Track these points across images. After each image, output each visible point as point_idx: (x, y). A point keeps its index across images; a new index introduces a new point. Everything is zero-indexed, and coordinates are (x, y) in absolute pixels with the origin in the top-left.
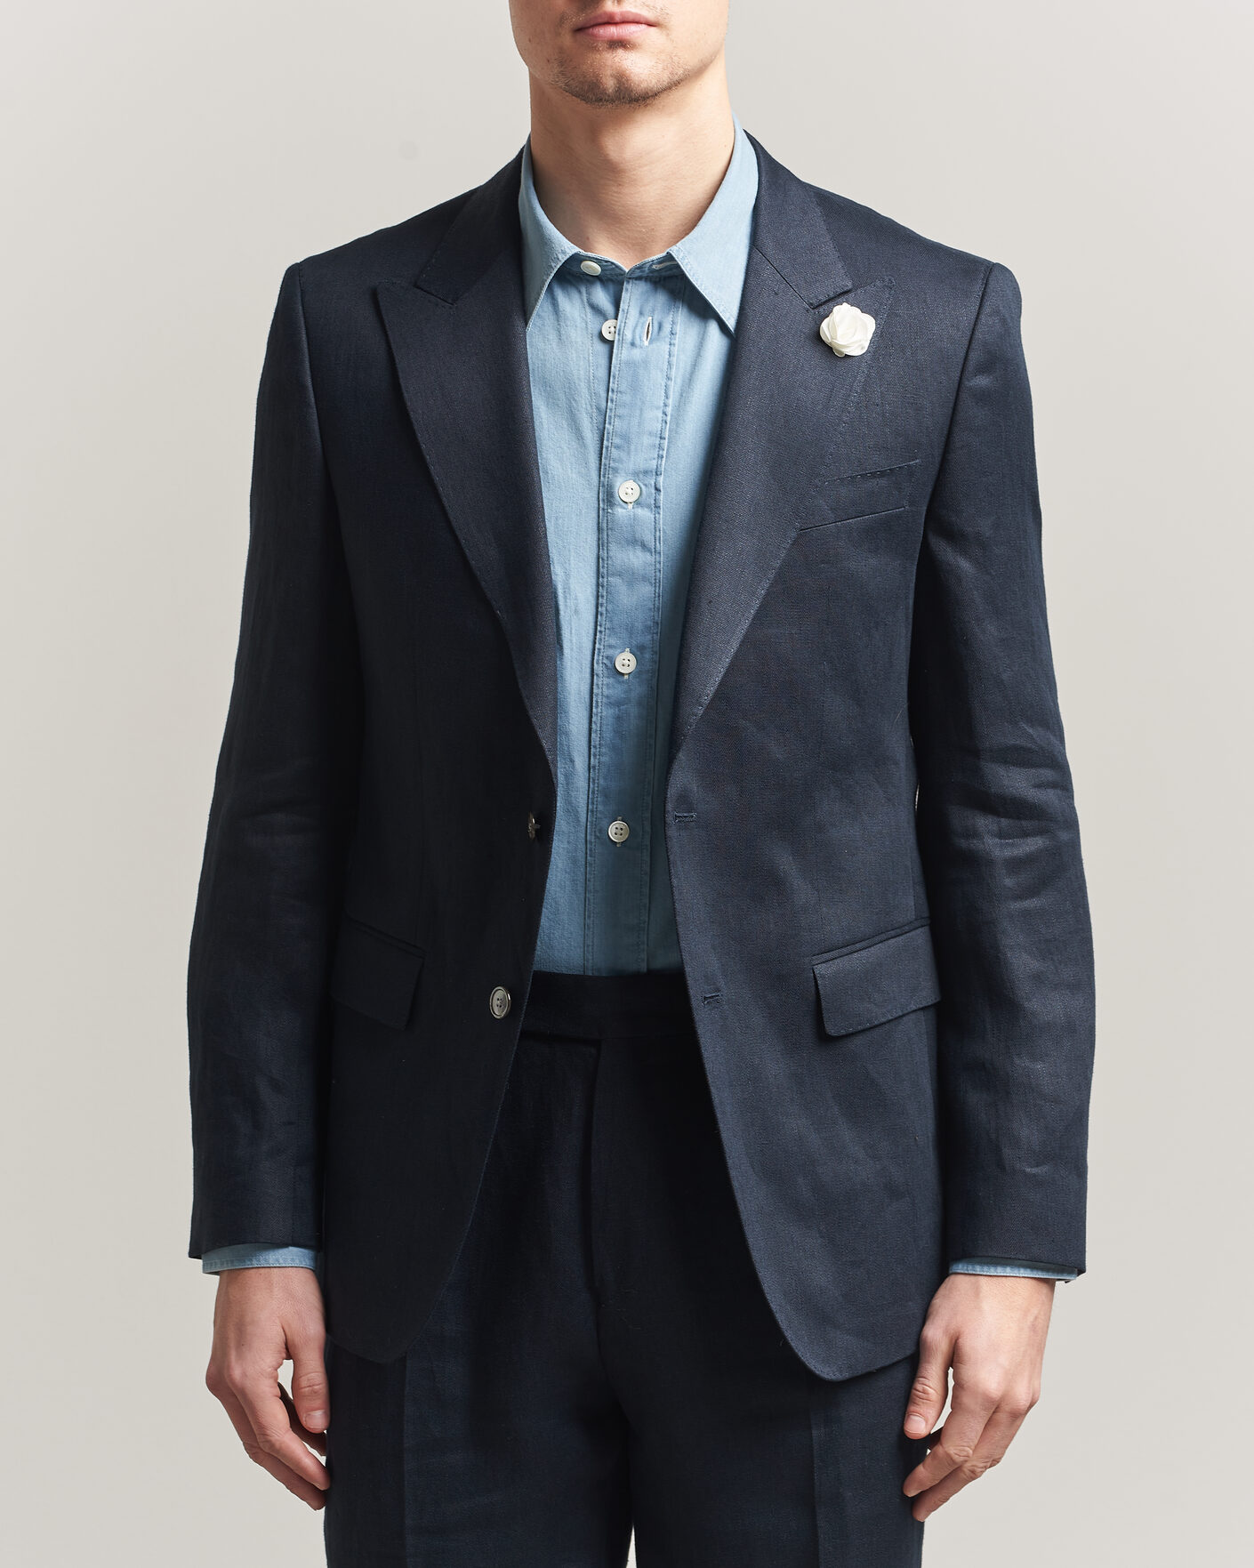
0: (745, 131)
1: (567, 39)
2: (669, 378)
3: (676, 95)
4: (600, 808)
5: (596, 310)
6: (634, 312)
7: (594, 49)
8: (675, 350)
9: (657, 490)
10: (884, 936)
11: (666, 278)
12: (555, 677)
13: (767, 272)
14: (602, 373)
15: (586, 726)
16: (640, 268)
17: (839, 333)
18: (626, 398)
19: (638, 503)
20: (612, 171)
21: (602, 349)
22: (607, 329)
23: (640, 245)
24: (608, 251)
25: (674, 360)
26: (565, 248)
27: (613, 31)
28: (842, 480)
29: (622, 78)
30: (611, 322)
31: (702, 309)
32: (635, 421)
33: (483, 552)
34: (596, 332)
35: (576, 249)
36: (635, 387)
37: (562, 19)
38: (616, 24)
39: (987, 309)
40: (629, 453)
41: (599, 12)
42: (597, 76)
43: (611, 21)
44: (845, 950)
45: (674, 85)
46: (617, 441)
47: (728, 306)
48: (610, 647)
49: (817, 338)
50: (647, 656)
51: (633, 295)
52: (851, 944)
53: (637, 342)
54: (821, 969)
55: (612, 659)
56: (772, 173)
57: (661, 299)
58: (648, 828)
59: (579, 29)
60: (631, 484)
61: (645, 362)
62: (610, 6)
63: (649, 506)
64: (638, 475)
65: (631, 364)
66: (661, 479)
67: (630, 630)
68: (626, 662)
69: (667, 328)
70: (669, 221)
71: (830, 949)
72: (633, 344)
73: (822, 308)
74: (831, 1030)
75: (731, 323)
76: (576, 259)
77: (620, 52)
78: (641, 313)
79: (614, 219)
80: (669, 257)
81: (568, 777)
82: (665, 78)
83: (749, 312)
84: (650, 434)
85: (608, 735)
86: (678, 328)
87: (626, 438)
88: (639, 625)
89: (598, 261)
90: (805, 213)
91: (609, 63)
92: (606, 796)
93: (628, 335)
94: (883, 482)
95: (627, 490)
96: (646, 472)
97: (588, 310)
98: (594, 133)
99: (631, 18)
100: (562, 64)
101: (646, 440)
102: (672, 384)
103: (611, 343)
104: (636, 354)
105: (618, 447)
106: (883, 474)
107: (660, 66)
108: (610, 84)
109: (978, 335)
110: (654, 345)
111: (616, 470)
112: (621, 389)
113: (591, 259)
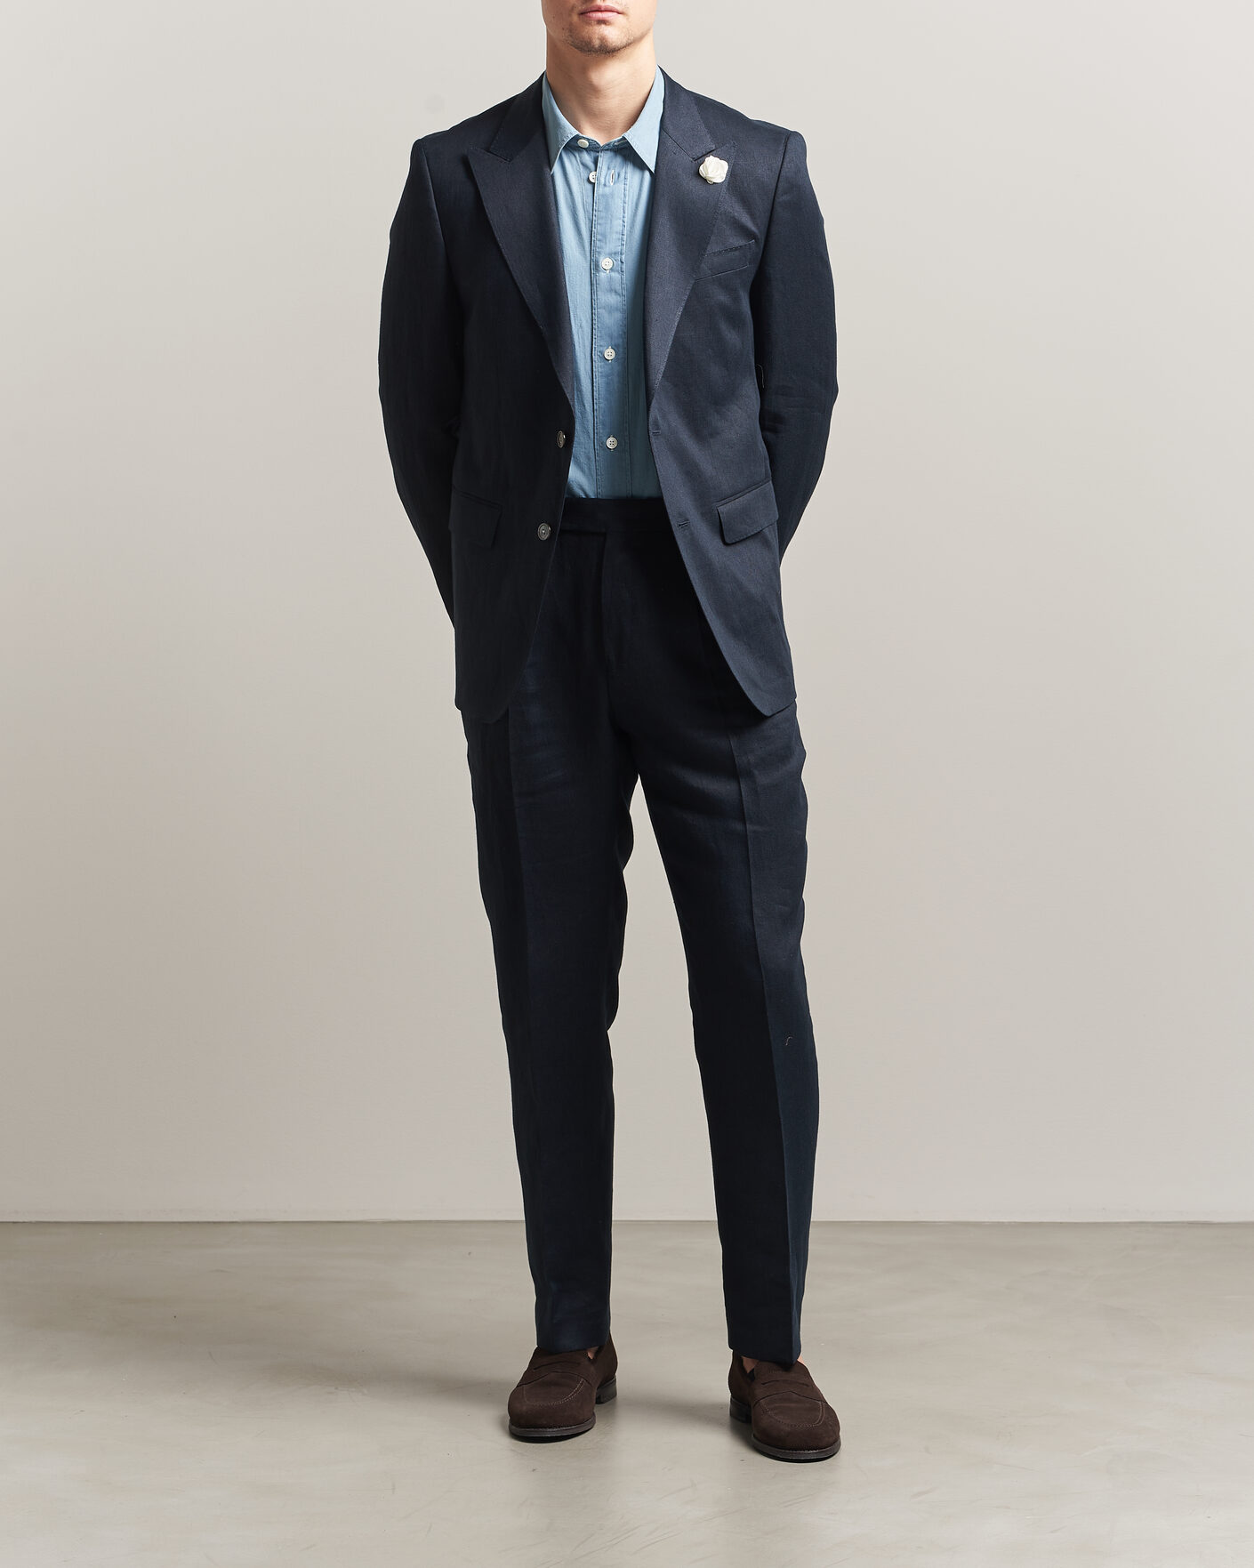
0: (661, 69)
1: (575, 18)
2: (625, 202)
3: (628, 50)
4: (601, 431)
5: (584, 165)
6: (605, 168)
7: (589, 24)
8: (627, 187)
9: (622, 262)
10: (750, 489)
11: (621, 149)
12: (574, 361)
13: (669, 142)
14: (590, 200)
15: (590, 387)
16: (608, 145)
17: (709, 170)
18: (603, 214)
19: (611, 269)
20: (595, 90)
21: (589, 187)
22: (592, 177)
23: (608, 130)
24: (590, 133)
25: (627, 192)
26: (571, 131)
27: (600, 15)
28: (714, 253)
29: (603, 39)
30: (593, 173)
31: (640, 164)
32: (608, 226)
33: (531, 294)
34: (586, 178)
35: (577, 133)
36: (607, 208)
37: (573, 7)
38: (601, 11)
39: (787, 160)
40: (606, 243)
41: (594, 4)
42: (590, 38)
43: (599, 10)
44: (732, 498)
45: (628, 45)
46: (599, 237)
47: (650, 160)
48: (601, 346)
49: (698, 174)
50: (621, 350)
51: (604, 159)
52: (735, 494)
53: (607, 184)
54: (721, 509)
55: (602, 353)
56: (671, 87)
57: (619, 160)
58: (627, 441)
59: (582, 14)
60: (608, 260)
61: (612, 195)
62: (599, 1)
63: (618, 271)
64: (611, 255)
65: (603, 196)
66: (623, 257)
67: (611, 337)
68: (610, 354)
69: (622, 176)
70: (622, 118)
71: (725, 498)
72: (605, 185)
73: (699, 160)
74: (728, 541)
75: (653, 170)
76: (577, 138)
77: (603, 26)
78: (609, 169)
79: (593, 115)
80: (624, 138)
81: (583, 413)
82: (625, 41)
83: (660, 164)
84: (617, 233)
85: (603, 393)
86: (629, 176)
87: (604, 236)
88: (615, 334)
89: (588, 140)
90: (689, 109)
91: (597, 31)
92: (603, 425)
93: (602, 181)
94: (737, 253)
95: (606, 263)
96: (615, 253)
97: (581, 166)
98: (584, 70)
99: (610, 9)
100: (570, 31)
101: (615, 236)
102: (626, 205)
103: (594, 184)
104: (607, 190)
105: (599, 240)
106: (736, 249)
107: (623, 35)
108: (596, 43)
109: (783, 173)
110: (616, 185)
111: (599, 253)
112: (600, 209)
113: (584, 138)
